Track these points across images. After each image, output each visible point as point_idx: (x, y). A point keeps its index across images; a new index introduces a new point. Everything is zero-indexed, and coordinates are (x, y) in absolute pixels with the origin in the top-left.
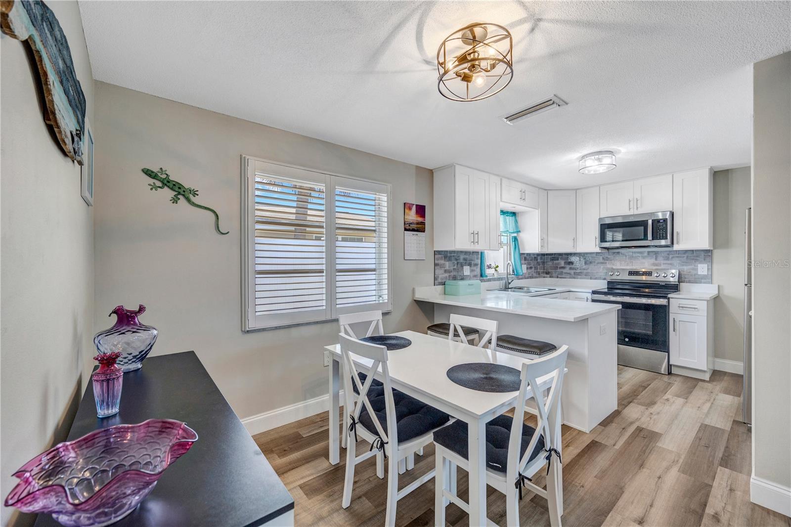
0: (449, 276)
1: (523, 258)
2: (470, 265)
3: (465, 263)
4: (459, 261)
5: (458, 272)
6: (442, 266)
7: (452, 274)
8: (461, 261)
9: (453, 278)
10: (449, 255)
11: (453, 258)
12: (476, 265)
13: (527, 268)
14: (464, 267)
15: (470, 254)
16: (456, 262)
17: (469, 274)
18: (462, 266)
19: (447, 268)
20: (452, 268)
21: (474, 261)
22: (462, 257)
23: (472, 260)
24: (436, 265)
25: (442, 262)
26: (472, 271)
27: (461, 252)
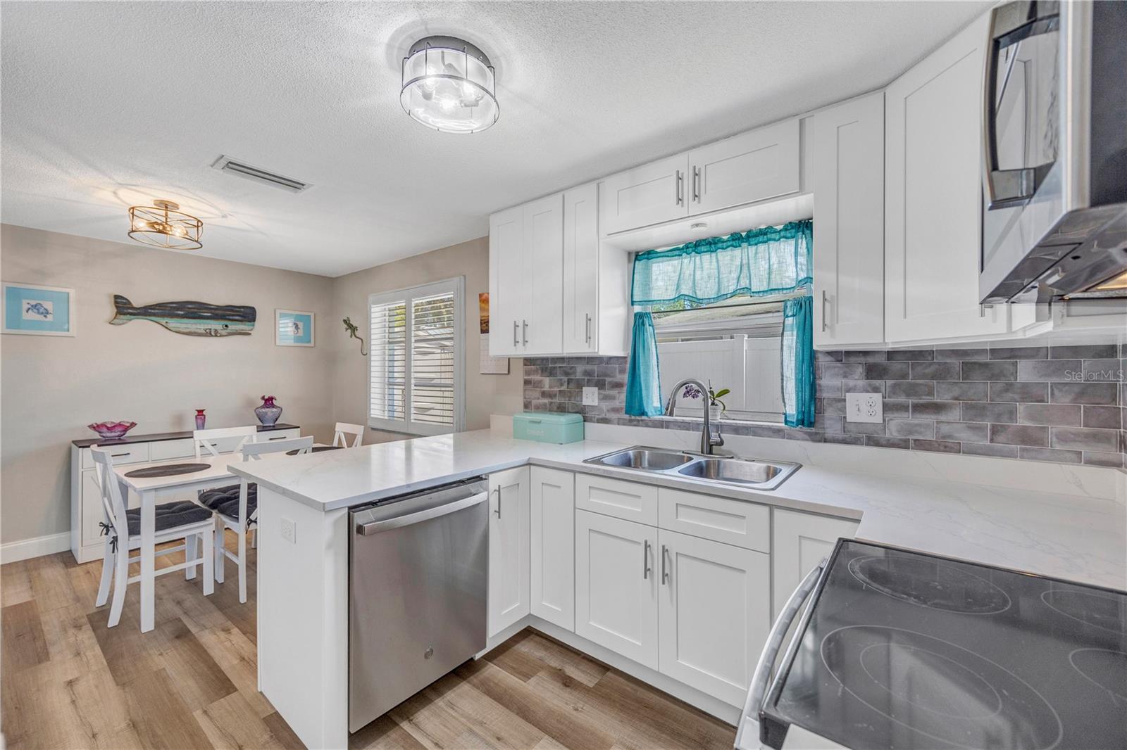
0: (551, 403)
1: (860, 370)
2: (600, 385)
3: (589, 380)
4: (572, 377)
5: (570, 397)
6: (537, 385)
7: (557, 400)
8: (579, 375)
9: (558, 408)
10: (550, 365)
11: (558, 371)
12: (618, 385)
13: (887, 408)
14: (584, 388)
15: (601, 363)
16: (565, 379)
17: (596, 403)
18: (580, 385)
19: (547, 388)
20: (556, 389)
21: (616, 377)
22: (580, 369)
23: (606, 375)
24: (527, 382)
25: (537, 377)
26: (604, 398)
27: (579, 359)
